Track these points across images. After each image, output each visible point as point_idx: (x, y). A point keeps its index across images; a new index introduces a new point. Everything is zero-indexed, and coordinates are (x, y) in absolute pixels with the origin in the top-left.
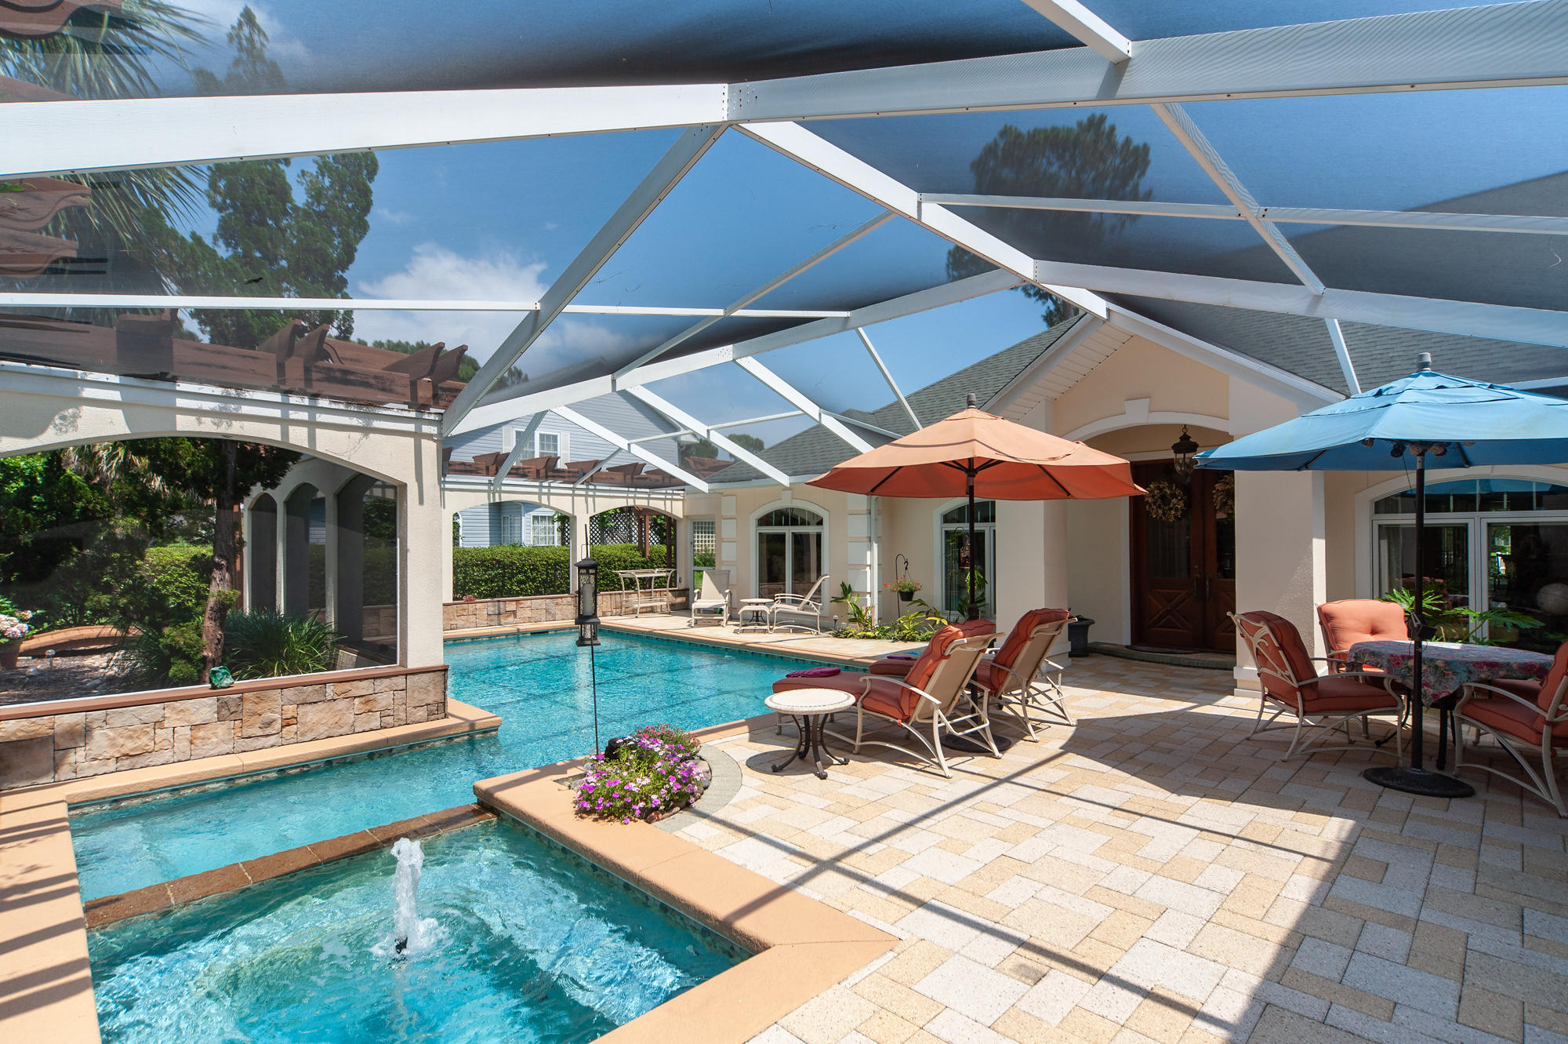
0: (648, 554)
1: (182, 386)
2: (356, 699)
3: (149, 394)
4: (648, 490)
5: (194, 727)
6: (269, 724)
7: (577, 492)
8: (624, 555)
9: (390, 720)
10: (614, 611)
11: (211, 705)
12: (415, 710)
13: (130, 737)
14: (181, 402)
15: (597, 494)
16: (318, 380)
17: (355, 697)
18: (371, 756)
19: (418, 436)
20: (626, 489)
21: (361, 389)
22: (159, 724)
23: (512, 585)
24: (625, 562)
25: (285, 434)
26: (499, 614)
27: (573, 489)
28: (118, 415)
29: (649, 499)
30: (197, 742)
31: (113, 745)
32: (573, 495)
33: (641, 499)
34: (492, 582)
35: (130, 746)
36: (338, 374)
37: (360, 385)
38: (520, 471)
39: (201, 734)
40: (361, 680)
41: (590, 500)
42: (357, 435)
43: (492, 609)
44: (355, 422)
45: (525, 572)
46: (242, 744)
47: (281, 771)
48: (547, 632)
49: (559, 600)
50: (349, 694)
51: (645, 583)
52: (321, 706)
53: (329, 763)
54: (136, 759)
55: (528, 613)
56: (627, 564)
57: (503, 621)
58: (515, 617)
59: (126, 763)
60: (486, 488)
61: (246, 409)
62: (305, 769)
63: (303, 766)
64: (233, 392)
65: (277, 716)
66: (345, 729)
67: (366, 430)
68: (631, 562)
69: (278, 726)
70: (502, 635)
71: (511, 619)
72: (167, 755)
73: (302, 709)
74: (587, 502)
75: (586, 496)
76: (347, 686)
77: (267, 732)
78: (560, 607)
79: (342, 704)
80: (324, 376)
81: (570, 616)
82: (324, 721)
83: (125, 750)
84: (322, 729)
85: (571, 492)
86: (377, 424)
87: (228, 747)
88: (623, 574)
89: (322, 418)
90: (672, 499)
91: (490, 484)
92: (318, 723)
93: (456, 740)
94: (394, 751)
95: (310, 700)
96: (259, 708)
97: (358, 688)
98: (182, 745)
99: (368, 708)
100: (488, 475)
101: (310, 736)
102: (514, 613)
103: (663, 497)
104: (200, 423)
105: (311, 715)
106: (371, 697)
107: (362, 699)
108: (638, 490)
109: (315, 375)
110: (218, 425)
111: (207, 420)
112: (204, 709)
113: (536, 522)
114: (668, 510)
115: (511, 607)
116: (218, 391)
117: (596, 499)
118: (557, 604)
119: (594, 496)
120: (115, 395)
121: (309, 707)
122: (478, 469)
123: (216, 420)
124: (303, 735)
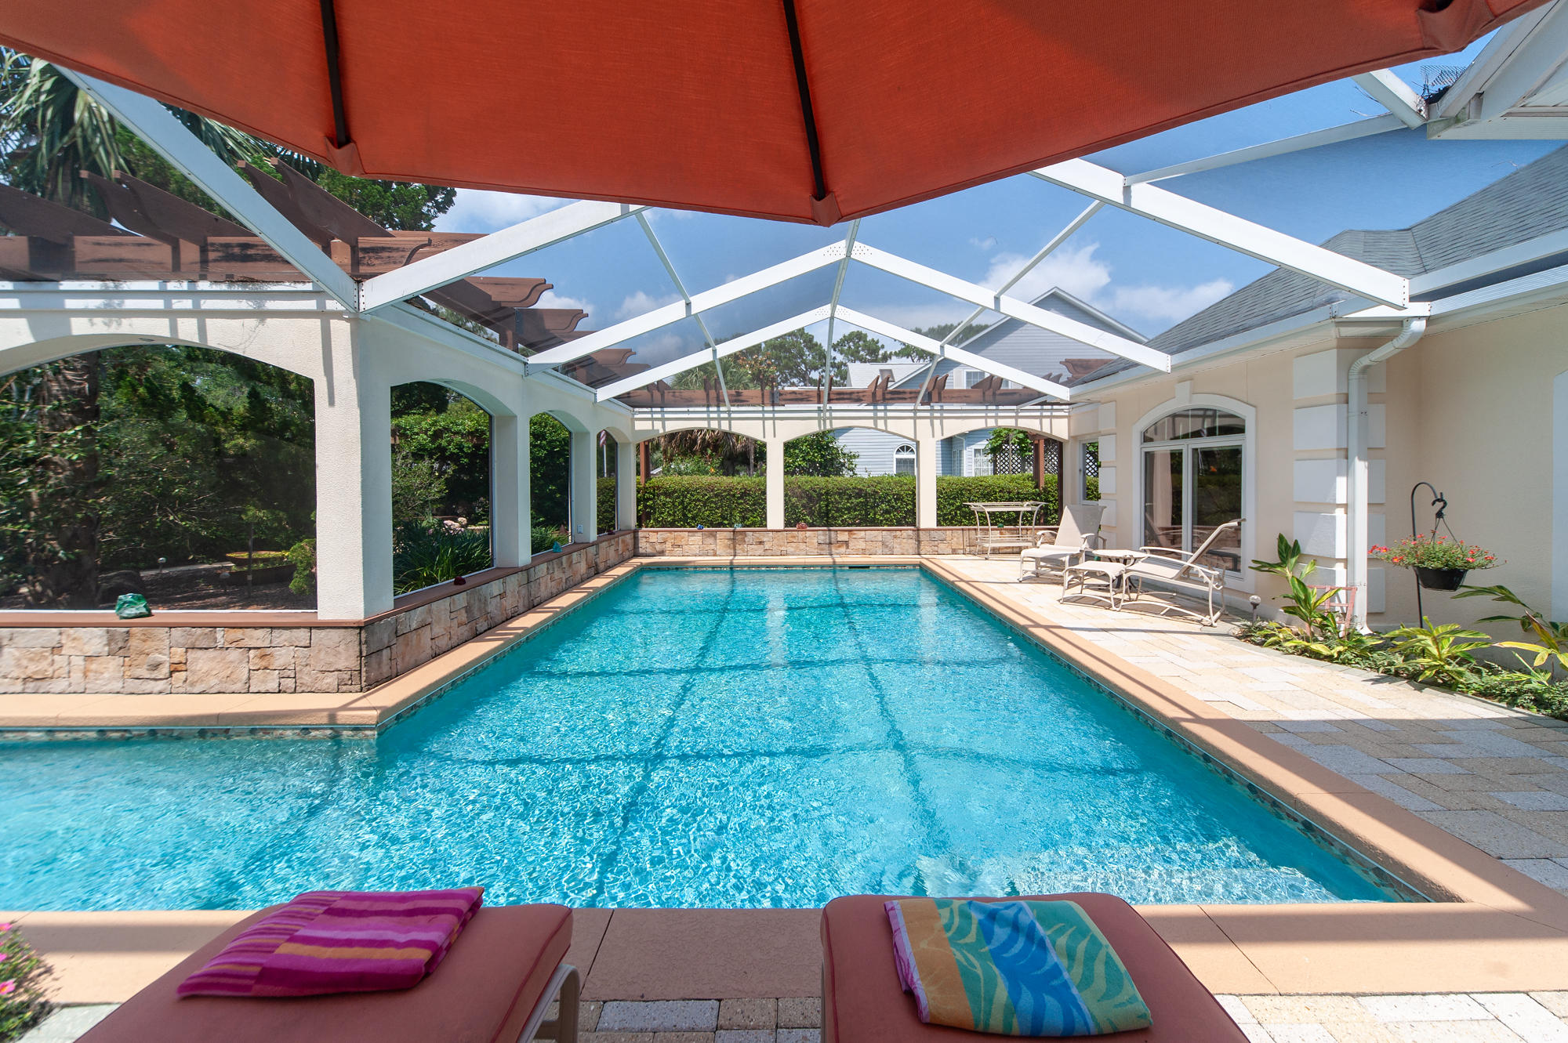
0: (1042, 485)
1: (66, 285)
2: (252, 651)
3: (40, 296)
4: (1014, 407)
5: (88, 658)
6: (156, 666)
7: (919, 414)
8: (1012, 485)
9: (290, 683)
10: (968, 549)
11: (101, 637)
12: (320, 675)
13: (31, 660)
14: (71, 304)
15: (945, 415)
16: (215, 261)
17: (250, 649)
18: (202, 733)
19: (324, 315)
20: (984, 408)
21: (262, 264)
22: (56, 649)
23: (875, 514)
24: (1009, 493)
25: (174, 328)
26: (830, 543)
27: (915, 411)
28: (22, 323)
29: (1017, 418)
30: (90, 675)
31: (18, 666)
32: (915, 418)
33: (1006, 419)
34: (855, 510)
35: (32, 669)
36: (237, 250)
37: (261, 260)
38: (854, 396)
39: (93, 666)
40: (255, 628)
41: (937, 422)
42: (251, 322)
43: (823, 538)
44: (244, 305)
45: (889, 501)
46: (132, 685)
47: (102, 732)
48: (868, 567)
49: (898, 533)
50: (241, 644)
51: (1011, 520)
52: (211, 653)
53: (153, 733)
54: (39, 683)
55: (862, 545)
56: (1011, 495)
57: (834, 551)
58: (848, 547)
59: (31, 685)
60: (816, 415)
61: (130, 304)
62: (127, 735)
63: (125, 731)
64: (111, 285)
65: (165, 658)
66: (238, 686)
67: (262, 315)
68: (1018, 493)
69: (165, 671)
70: (817, 566)
71: (843, 550)
72: (62, 684)
73: (192, 655)
74: (932, 424)
75: (932, 418)
76: (238, 633)
77: (153, 676)
78: (899, 540)
79: (234, 655)
80: (220, 254)
81: (911, 551)
82: (214, 672)
83: (29, 672)
84: (213, 681)
85: (912, 414)
86: (271, 305)
87: (118, 686)
88: (977, 506)
89: (208, 304)
90: (1051, 417)
91: (819, 410)
92: (207, 673)
93: (313, 733)
94: (231, 733)
95: (198, 644)
96: (147, 646)
97: (251, 638)
98: (77, 676)
99: (264, 663)
100: (819, 402)
101: (198, 688)
102: (846, 543)
103: (1038, 414)
104: (93, 324)
105: (201, 662)
106: (268, 651)
107: (258, 652)
108: (1001, 407)
109: (212, 255)
110: (107, 325)
111: (98, 320)
112: (94, 640)
113: (978, 455)
114: (1046, 430)
115: (843, 537)
116: (96, 285)
117: (944, 421)
118: (895, 537)
119: (941, 418)
120: (13, 303)
121: (200, 653)
122: (809, 396)
123: (106, 320)
124: (192, 684)
